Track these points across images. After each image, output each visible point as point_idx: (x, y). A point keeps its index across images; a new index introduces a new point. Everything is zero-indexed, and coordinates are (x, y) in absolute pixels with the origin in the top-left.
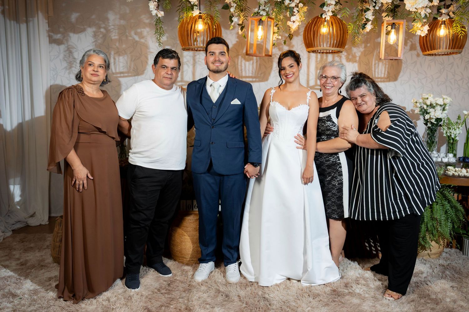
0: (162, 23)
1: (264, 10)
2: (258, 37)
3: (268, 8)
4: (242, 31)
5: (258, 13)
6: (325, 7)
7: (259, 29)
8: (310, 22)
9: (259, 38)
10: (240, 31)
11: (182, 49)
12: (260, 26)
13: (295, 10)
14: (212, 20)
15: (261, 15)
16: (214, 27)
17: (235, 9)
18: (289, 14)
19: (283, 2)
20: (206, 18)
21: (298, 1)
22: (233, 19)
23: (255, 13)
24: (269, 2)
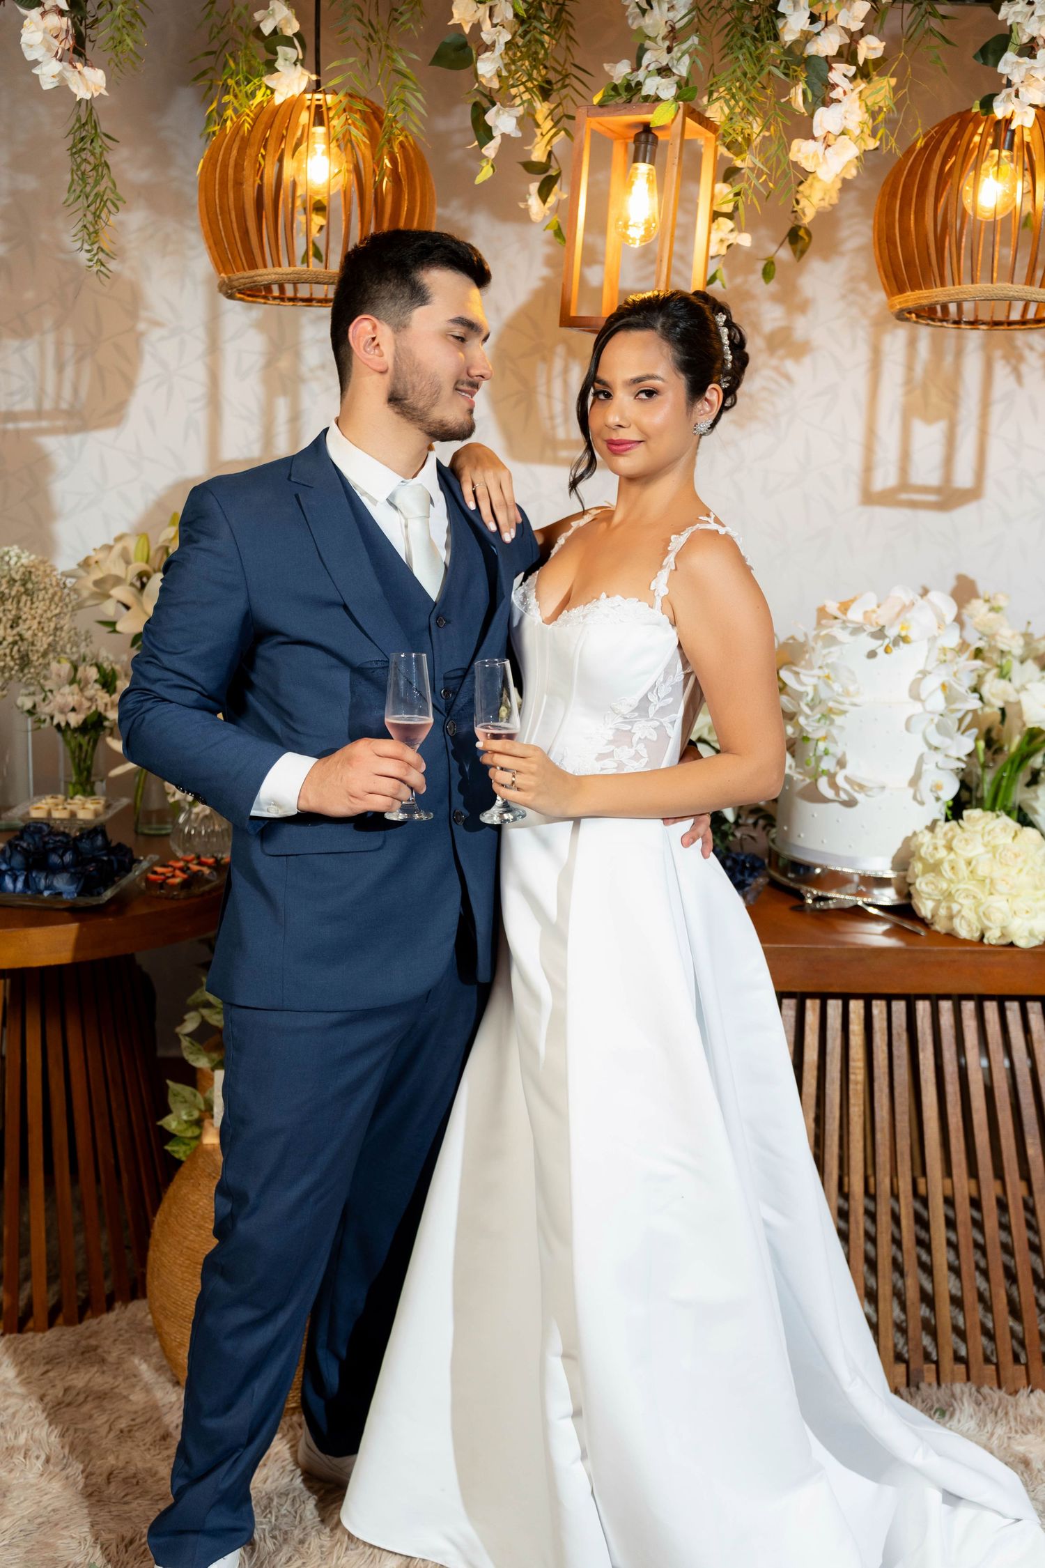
0: (104, 138)
1: (664, 71)
2: (626, 226)
3: (686, 60)
4: (544, 201)
5: (632, 89)
6: (1010, 56)
7: (634, 188)
8: (920, 144)
9: (636, 234)
10: (534, 202)
11: (220, 291)
12: (643, 168)
13: (839, 73)
14: (376, 124)
15: (647, 98)
16: (387, 162)
17: (500, 64)
18: (804, 93)
19: (775, 27)
20: (345, 110)
21: (854, 18)
22: (490, 118)
23: (615, 88)
24: (693, 27)
